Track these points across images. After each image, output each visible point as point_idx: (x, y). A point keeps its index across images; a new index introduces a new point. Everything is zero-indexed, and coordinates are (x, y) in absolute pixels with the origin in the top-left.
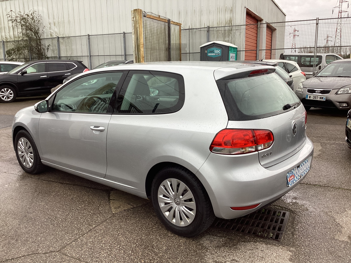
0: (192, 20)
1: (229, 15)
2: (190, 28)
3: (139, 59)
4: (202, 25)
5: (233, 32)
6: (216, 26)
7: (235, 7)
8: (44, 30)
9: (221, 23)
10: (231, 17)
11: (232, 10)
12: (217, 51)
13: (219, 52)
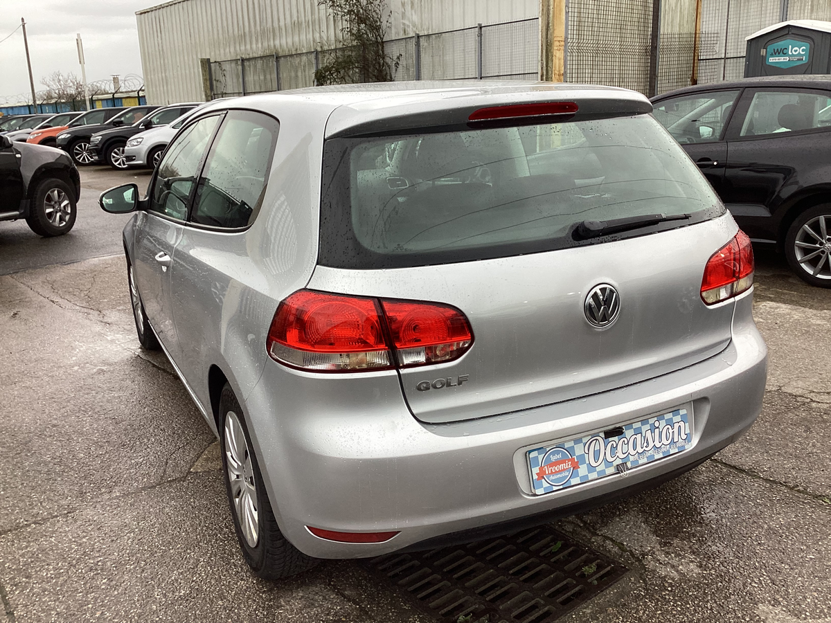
8: (392, 20)
12: (796, 48)
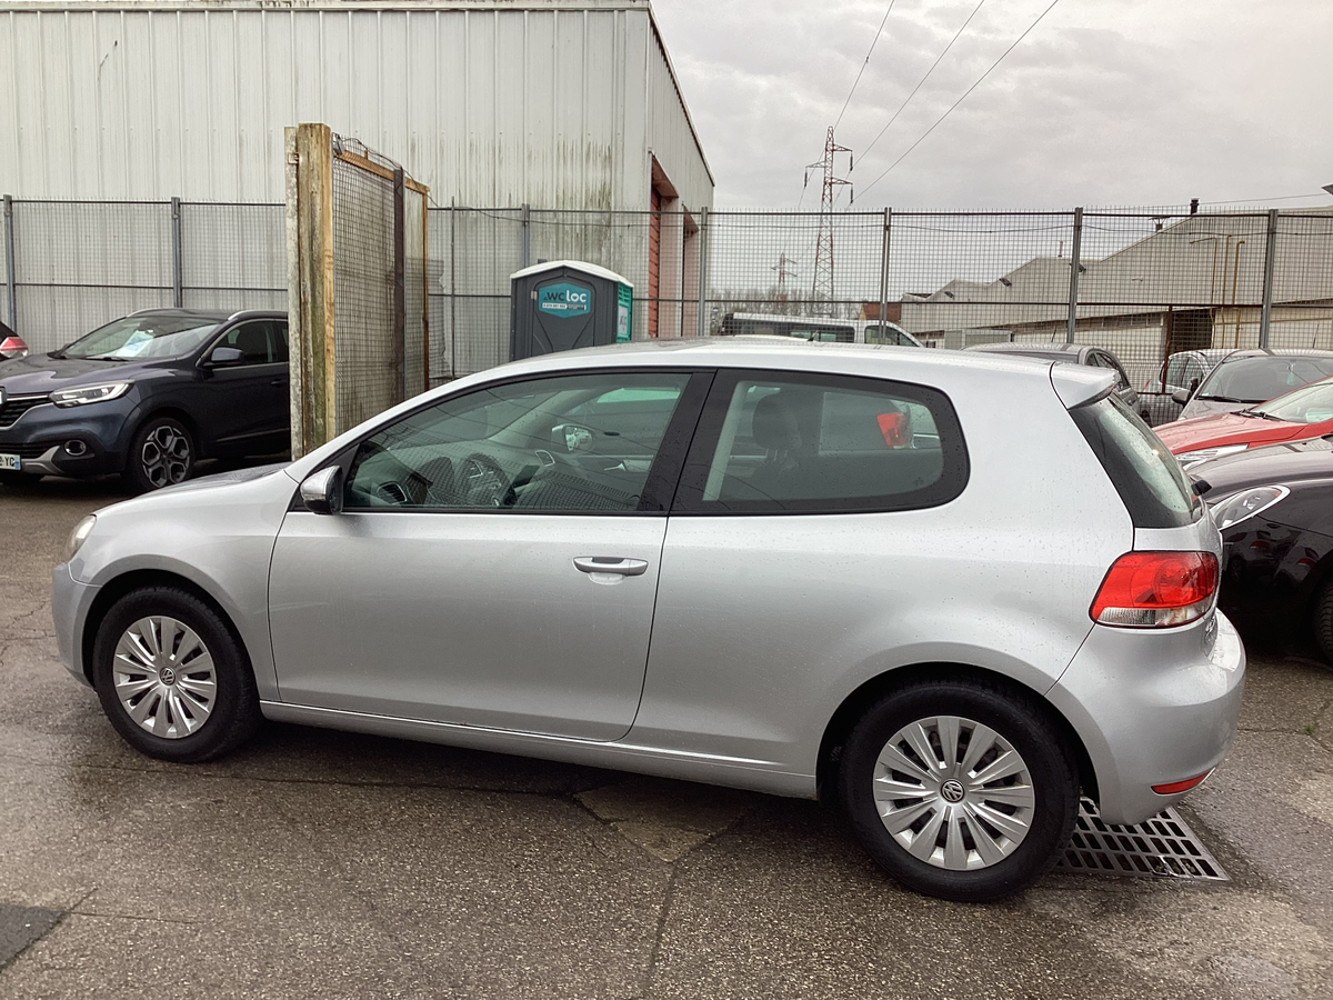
0: (462, 179)
1: (599, 175)
2: (457, 205)
3: (319, 311)
4: (500, 197)
5: (615, 234)
6: (554, 208)
7: (620, 148)
9: (572, 198)
10: (608, 182)
11: (610, 157)
12: (575, 295)
13: (583, 298)
